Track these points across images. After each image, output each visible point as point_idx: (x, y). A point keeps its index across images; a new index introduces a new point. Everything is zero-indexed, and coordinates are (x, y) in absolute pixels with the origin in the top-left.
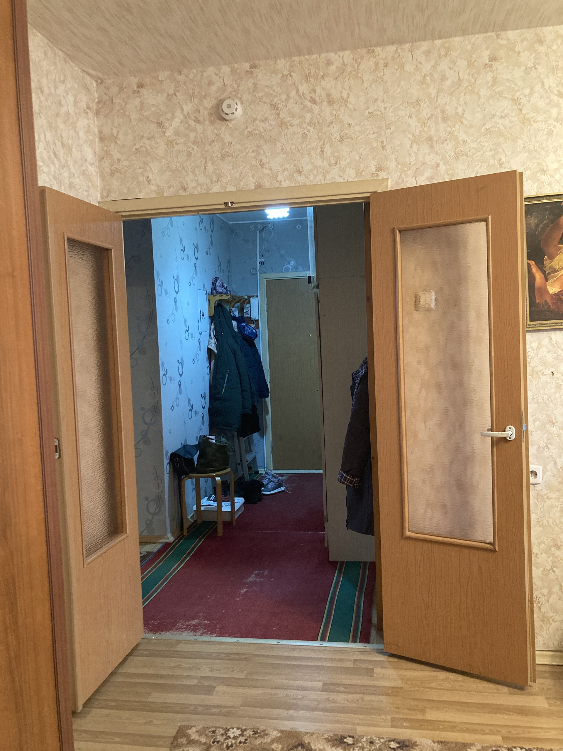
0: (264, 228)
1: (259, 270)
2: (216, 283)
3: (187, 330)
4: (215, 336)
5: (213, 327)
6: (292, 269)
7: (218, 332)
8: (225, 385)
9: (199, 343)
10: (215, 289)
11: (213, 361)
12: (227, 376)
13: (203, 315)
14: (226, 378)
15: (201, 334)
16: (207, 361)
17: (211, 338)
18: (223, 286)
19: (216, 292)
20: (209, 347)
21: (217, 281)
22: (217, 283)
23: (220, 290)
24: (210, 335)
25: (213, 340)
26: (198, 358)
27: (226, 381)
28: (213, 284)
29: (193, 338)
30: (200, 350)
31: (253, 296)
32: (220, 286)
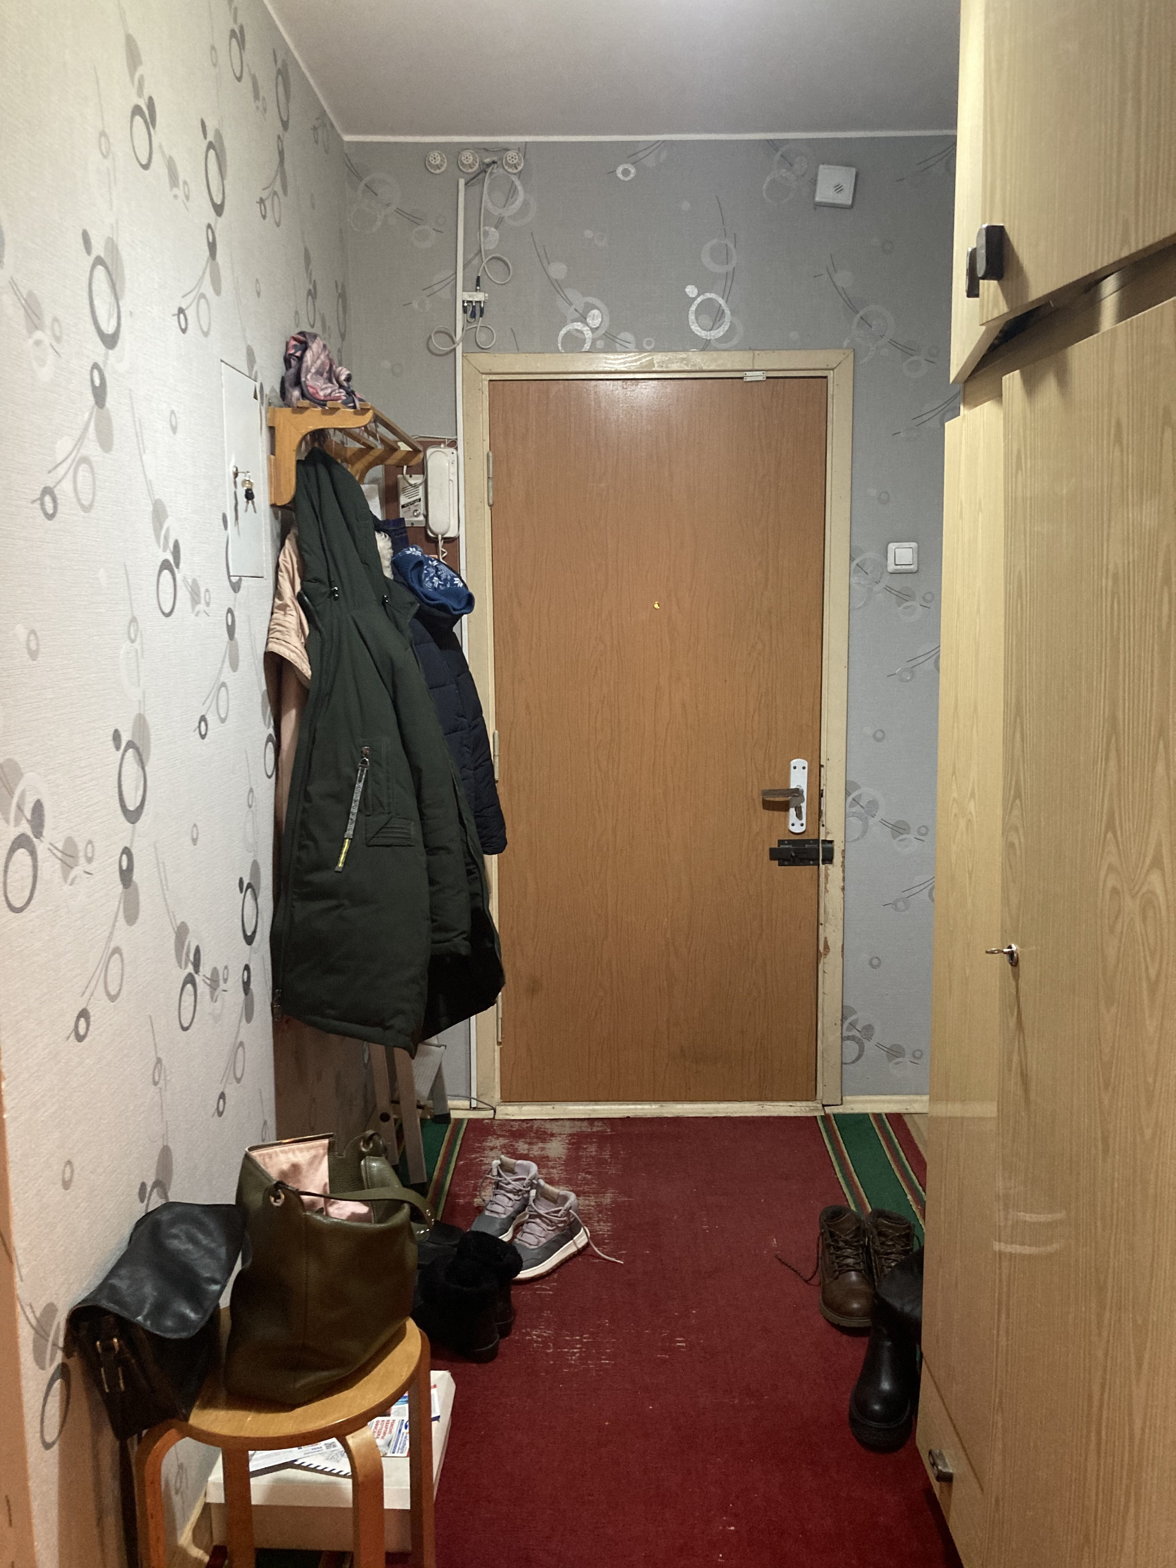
0: (485, 168)
1: (463, 339)
2: (300, 359)
3: (165, 565)
4: (299, 598)
5: (289, 557)
6: (594, 342)
7: (317, 580)
8: (351, 827)
9: (231, 630)
10: (297, 382)
11: (293, 713)
12: (359, 786)
13: (249, 495)
14: (357, 796)
15: (236, 587)
16: (264, 715)
17: (284, 608)
18: (331, 376)
19: (303, 395)
20: (275, 648)
21: (304, 346)
22: (309, 355)
23: (321, 388)
24: (277, 593)
25: (293, 618)
26: (222, 703)
27: (354, 810)
28: (287, 361)
29: (201, 607)
30: (234, 666)
31: (437, 443)
32: (319, 373)
